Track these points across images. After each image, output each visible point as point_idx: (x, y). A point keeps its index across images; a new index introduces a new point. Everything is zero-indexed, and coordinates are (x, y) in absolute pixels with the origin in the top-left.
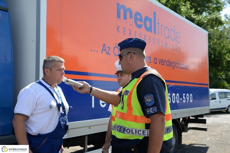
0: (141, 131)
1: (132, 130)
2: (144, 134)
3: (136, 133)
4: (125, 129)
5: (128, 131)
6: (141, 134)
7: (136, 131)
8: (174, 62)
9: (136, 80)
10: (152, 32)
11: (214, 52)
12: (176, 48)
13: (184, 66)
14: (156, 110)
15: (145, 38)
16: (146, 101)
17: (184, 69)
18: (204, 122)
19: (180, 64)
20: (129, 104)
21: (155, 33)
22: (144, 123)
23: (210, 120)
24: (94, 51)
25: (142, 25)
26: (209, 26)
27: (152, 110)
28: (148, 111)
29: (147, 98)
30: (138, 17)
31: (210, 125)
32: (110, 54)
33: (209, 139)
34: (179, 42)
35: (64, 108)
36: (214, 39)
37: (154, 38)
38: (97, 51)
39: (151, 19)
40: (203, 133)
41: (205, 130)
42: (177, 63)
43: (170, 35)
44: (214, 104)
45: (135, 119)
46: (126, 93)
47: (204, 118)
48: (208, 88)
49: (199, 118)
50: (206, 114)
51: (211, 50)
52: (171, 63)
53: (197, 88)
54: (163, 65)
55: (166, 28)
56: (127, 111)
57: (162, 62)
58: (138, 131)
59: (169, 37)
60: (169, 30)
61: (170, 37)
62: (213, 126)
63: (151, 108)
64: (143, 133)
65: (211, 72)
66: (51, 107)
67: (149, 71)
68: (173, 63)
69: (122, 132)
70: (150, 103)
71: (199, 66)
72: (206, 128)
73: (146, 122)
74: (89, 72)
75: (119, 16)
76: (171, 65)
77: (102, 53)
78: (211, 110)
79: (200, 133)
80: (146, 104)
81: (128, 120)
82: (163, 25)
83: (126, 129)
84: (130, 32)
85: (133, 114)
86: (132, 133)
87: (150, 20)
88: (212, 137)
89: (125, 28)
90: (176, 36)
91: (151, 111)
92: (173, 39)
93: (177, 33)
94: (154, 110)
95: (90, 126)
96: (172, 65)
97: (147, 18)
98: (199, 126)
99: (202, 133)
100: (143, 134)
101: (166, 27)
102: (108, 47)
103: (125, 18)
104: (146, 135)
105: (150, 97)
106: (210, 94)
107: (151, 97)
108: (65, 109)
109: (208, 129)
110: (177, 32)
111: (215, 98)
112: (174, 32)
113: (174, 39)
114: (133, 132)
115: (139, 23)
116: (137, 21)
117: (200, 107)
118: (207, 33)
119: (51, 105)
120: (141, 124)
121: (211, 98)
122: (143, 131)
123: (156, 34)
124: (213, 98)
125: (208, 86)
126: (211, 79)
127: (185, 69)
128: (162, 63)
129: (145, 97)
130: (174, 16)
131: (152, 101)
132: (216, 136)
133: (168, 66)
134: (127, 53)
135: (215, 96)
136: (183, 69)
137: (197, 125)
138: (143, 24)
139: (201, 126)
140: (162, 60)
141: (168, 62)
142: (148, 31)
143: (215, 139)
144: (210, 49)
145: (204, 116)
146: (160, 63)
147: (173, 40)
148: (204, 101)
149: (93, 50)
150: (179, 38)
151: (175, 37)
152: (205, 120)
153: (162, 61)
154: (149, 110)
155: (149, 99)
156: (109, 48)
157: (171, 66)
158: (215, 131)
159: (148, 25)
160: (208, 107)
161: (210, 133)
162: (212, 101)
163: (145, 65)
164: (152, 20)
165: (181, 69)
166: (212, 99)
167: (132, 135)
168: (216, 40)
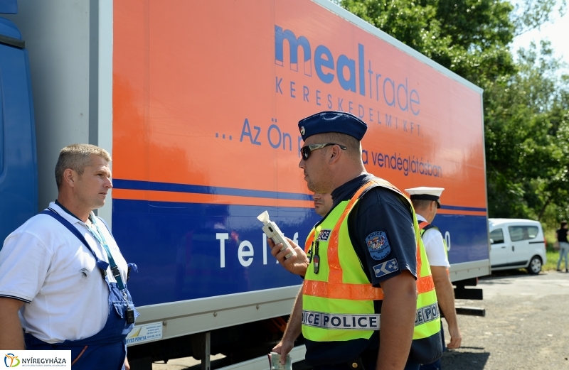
0: (366, 319)
1: (344, 318)
2: (373, 324)
3: (354, 325)
4: (328, 318)
5: (336, 322)
6: (366, 326)
7: (354, 319)
8: (407, 159)
9: (344, 204)
10: (355, 91)
11: (498, 136)
12: (410, 128)
13: (430, 168)
14: (395, 267)
15: (340, 105)
16: (370, 250)
17: (431, 175)
18: (478, 295)
19: (421, 163)
20: (334, 260)
21: (362, 92)
22: (371, 299)
23: (491, 290)
24: (224, 137)
25: (333, 76)
26: (483, 76)
27: (387, 268)
28: (377, 271)
29: (373, 241)
30: (324, 57)
31: (491, 303)
32: (260, 144)
33: (490, 333)
34: (418, 112)
35: (116, 272)
36: (497, 106)
37: (360, 106)
38: (231, 138)
39: (354, 62)
40: (476, 321)
41: (480, 313)
42: (413, 161)
43: (396, 98)
44: (500, 255)
45: (351, 292)
46: (325, 235)
47: (478, 287)
48: (485, 216)
49: (466, 287)
50: (481, 278)
51: (490, 130)
52: (399, 161)
53: (460, 218)
54: (381, 166)
55: (388, 81)
56: (330, 274)
57: (379, 160)
58: (360, 320)
59: (394, 102)
60: (393, 86)
61: (396, 101)
62: (497, 305)
63: (384, 264)
64: (371, 322)
65: (491, 181)
66: (84, 273)
67: (371, 183)
68: (405, 162)
69: (321, 327)
70: (380, 251)
71: (464, 167)
72: (482, 309)
73: (375, 296)
74: (211, 184)
75: (279, 56)
76: (400, 166)
77: (241, 140)
78: (493, 267)
79: (469, 321)
80: (372, 255)
81: (334, 297)
82: (380, 75)
83: (331, 318)
84: (306, 93)
85: (345, 281)
86: (345, 325)
87: (351, 64)
88: (497, 329)
89: (294, 83)
90: (411, 100)
91: (383, 269)
92: (403, 107)
93: (414, 93)
94: (390, 266)
95: (215, 311)
96: (402, 166)
97: (343, 60)
98: (466, 305)
99: (474, 322)
100: (371, 325)
101: (387, 79)
102: (255, 128)
103: (294, 59)
104: (378, 328)
105: (379, 239)
106: (491, 230)
107: (383, 238)
108: (119, 273)
109: (487, 312)
110: (414, 91)
111: (501, 239)
112: (406, 91)
113: (407, 107)
114: (347, 324)
115: (325, 70)
116: (322, 66)
117: (468, 261)
118: (481, 91)
119: (84, 269)
120: (364, 302)
121: (492, 241)
122: (371, 318)
123: (364, 95)
124: (497, 239)
125: (486, 214)
126: (491, 196)
127: (433, 175)
128: (381, 162)
129: (367, 239)
130: (404, 53)
131: (384, 247)
132: (505, 326)
133: (393, 168)
134: (324, 145)
135: (500, 235)
136: (428, 176)
137: (461, 304)
138: (334, 72)
139: (472, 305)
140: (380, 154)
141: (393, 159)
142: (347, 89)
143: (504, 334)
144: (487, 128)
145: (478, 281)
146: (375, 163)
147: (404, 110)
148: (477, 248)
149: (220, 135)
150: (418, 103)
151: (409, 101)
152: (480, 291)
153: (380, 157)
154: (380, 268)
155: (377, 244)
156: (259, 129)
157: (400, 169)
158: (503, 317)
159: (347, 76)
160: (487, 260)
161: (493, 321)
162: (494, 247)
163: (362, 170)
164: (354, 64)
165: (424, 175)
166: (496, 242)
167: (345, 331)
168: (500, 108)
